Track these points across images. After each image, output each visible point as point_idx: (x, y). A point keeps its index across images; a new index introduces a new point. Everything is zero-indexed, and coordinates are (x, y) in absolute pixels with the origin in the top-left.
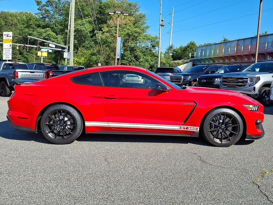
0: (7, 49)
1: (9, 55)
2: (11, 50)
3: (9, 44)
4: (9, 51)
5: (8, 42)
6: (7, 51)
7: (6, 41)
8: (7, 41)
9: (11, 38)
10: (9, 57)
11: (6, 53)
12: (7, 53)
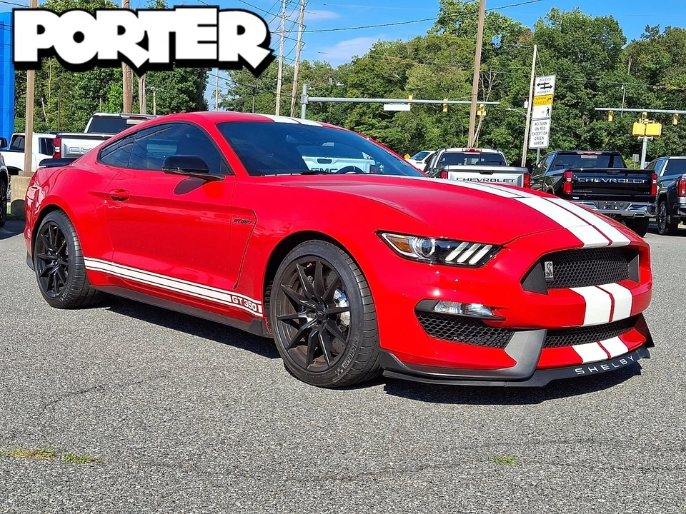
0: (539, 122)
1: (543, 136)
2: (548, 122)
3: (545, 108)
4: (543, 126)
5: (543, 103)
6: (539, 127)
7: (539, 101)
8: (544, 100)
9: (552, 91)
10: (542, 141)
11: (537, 131)
12: (540, 131)
